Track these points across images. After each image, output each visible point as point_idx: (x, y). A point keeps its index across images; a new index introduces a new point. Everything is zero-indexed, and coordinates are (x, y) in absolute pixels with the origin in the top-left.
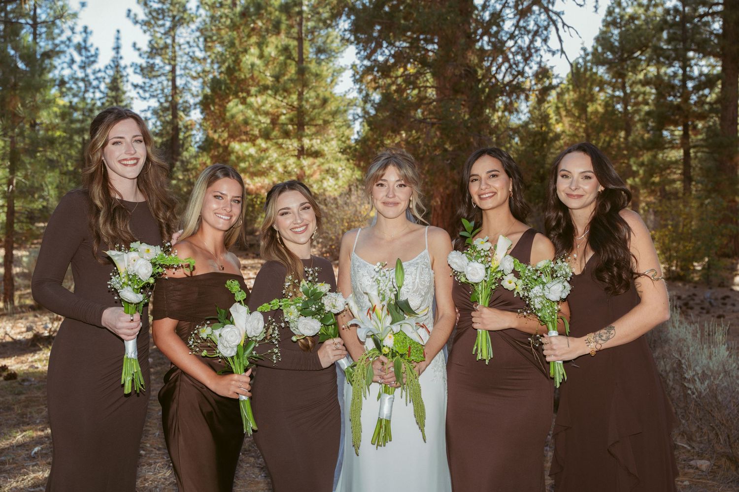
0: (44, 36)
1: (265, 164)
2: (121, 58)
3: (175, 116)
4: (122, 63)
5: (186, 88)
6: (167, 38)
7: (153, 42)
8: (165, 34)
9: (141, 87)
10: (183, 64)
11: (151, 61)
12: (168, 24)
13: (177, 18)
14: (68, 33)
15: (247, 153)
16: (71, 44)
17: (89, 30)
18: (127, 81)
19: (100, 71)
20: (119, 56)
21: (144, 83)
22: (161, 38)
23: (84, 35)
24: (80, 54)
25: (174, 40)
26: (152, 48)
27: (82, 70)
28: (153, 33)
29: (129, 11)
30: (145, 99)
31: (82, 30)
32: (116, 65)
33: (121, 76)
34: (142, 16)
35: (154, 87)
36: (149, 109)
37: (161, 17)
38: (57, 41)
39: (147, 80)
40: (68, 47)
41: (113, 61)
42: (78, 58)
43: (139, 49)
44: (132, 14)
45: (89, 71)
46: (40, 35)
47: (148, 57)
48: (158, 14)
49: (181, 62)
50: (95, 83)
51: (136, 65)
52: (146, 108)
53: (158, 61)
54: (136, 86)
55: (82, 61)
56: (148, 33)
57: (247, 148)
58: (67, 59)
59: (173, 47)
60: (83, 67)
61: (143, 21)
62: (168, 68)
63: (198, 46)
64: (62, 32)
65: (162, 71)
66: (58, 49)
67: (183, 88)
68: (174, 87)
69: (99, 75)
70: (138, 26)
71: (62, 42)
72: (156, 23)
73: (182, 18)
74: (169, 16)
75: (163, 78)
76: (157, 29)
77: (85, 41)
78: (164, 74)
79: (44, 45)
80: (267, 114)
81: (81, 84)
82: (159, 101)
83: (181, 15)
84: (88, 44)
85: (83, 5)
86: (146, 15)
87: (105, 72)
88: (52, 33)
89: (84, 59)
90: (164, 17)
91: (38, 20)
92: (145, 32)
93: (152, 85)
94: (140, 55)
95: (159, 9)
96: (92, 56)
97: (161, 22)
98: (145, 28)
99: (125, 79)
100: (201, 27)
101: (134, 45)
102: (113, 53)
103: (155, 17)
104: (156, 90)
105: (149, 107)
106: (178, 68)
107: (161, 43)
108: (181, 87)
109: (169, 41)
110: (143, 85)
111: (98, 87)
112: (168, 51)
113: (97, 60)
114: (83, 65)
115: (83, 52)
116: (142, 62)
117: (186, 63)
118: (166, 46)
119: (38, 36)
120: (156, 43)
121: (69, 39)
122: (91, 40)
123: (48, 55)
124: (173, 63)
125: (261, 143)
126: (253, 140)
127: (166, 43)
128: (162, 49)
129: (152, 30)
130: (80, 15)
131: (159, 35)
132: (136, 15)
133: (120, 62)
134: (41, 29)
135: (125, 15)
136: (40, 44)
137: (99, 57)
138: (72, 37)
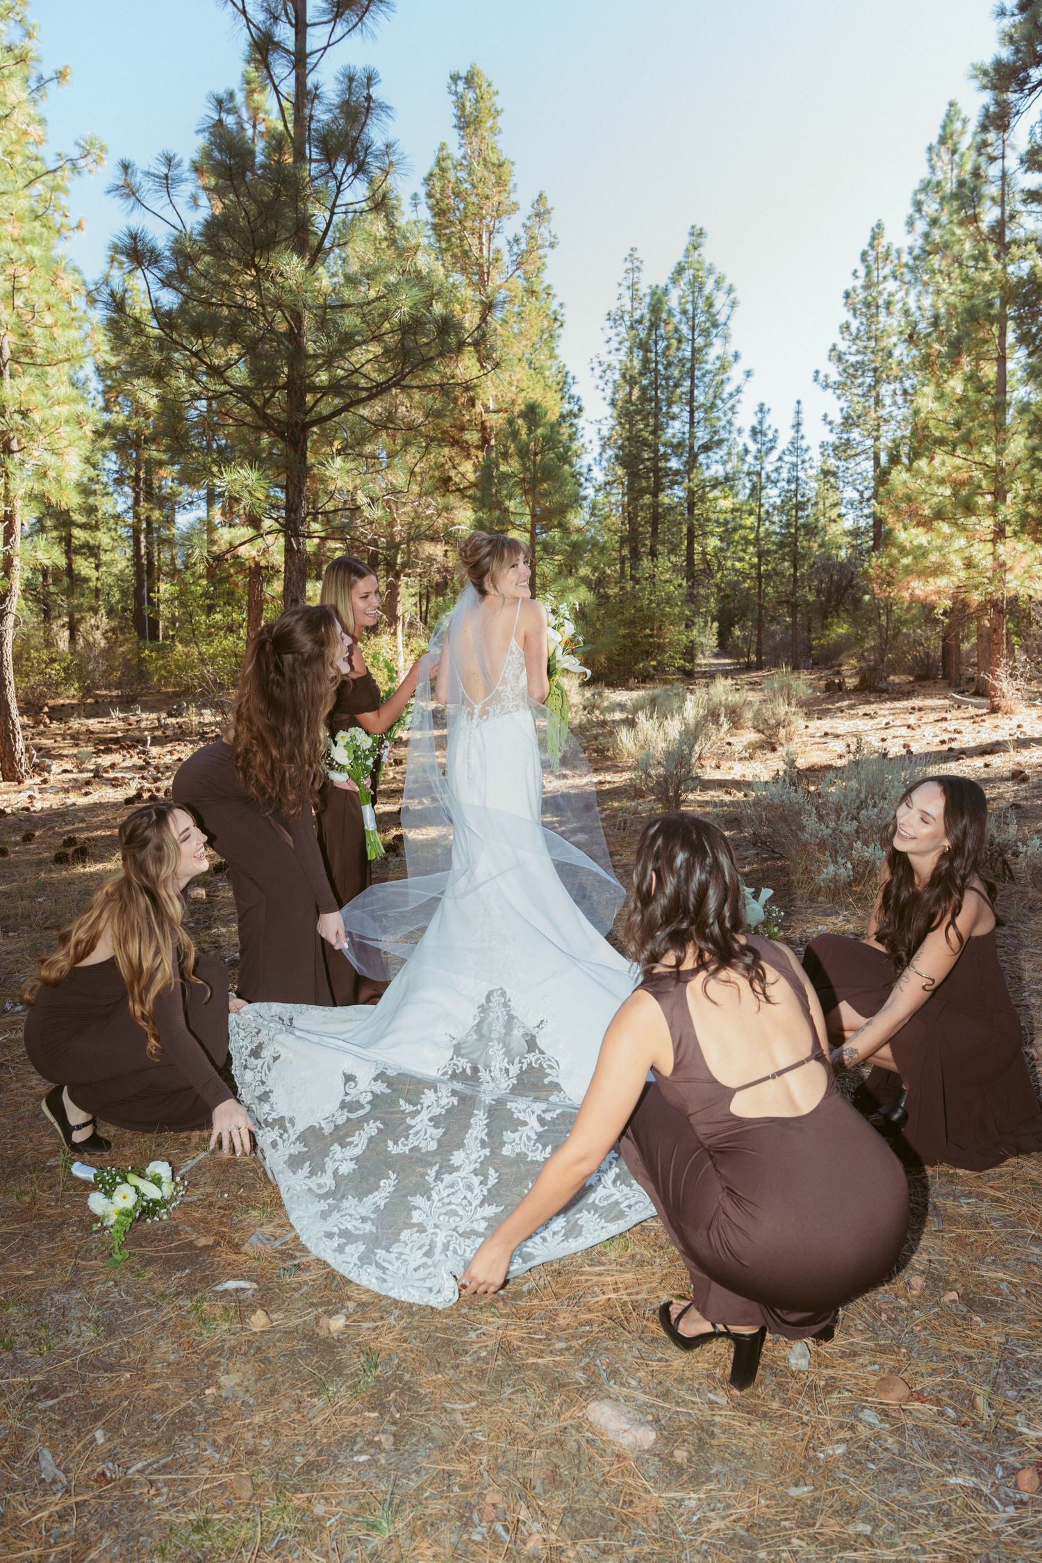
0: (702, 423)
1: (934, 557)
4: (804, 444)
6: (868, 400)
7: (848, 410)
8: (863, 395)
11: (845, 436)
12: (869, 381)
14: (729, 415)
15: (915, 543)
16: (733, 428)
17: (766, 408)
20: (800, 435)
22: (859, 403)
23: (760, 415)
24: (756, 441)
26: (846, 419)
27: (758, 462)
28: (849, 398)
29: (817, 372)
31: (757, 409)
32: (795, 448)
34: (835, 377)
37: (860, 373)
38: (717, 428)
39: (840, 464)
41: (793, 443)
42: (753, 448)
43: (831, 423)
44: (821, 377)
45: (765, 461)
46: (699, 422)
47: (842, 432)
48: (856, 370)
49: (886, 432)
51: (826, 443)
53: (855, 434)
55: (758, 450)
56: (843, 398)
57: (917, 536)
59: (875, 412)
60: (759, 458)
61: (836, 383)
62: (868, 443)
64: (723, 414)
65: (861, 448)
66: (716, 438)
67: (889, 467)
68: (876, 468)
69: (779, 464)
70: (830, 391)
71: (724, 427)
72: (853, 383)
73: (886, 369)
74: (870, 370)
75: (864, 456)
76: (855, 391)
77: (760, 423)
78: (863, 452)
79: (702, 436)
80: (941, 482)
83: (887, 364)
84: (765, 426)
85: (748, 374)
86: (841, 375)
87: (785, 460)
88: (711, 417)
89: (760, 446)
90: (863, 372)
91: (696, 404)
92: (839, 398)
93: (846, 470)
94: (831, 431)
95: (858, 362)
96: (770, 441)
97: (860, 381)
98: (838, 392)
101: (825, 416)
102: (792, 433)
103: (852, 372)
104: (851, 476)
107: (859, 408)
109: (871, 404)
112: (868, 419)
113: (776, 446)
114: (759, 454)
115: (759, 436)
116: (832, 438)
117: (894, 431)
118: (867, 411)
119: (695, 425)
120: (853, 409)
121: (730, 423)
122: (769, 420)
124: (874, 434)
125: (945, 528)
126: (926, 523)
127: (866, 407)
128: (859, 417)
129: (847, 394)
130: (744, 389)
131: (856, 399)
132: (826, 376)
133: (800, 442)
134: (698, 415)
135: (812, 378)
136: (699, 434)
137: (779, 441)
138: (734, 420)
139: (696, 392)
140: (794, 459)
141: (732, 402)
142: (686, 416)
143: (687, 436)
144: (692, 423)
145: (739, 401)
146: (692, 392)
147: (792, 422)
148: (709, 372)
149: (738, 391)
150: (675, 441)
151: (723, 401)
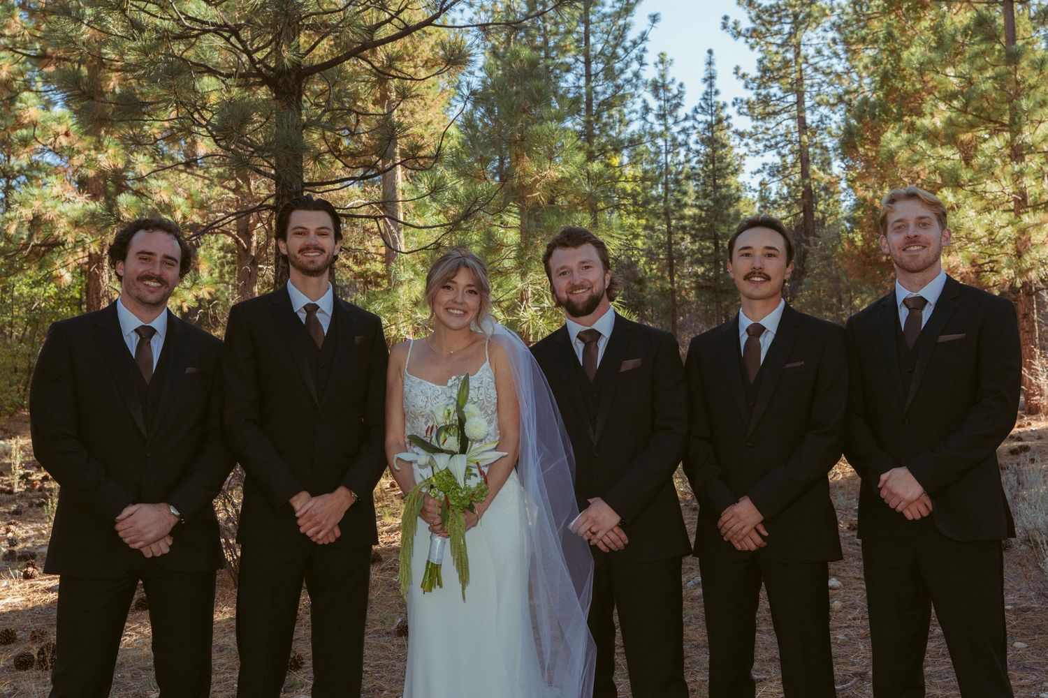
0: (601, 76)
2: (717, 93)
3: (805, 173)
4: (720, 99)
5: (821, 125)
6: (787, 51)
7: (765, 61)
8: (783, 44)
9: (751, 135)
10: (816, 89)
11: (763, 92)
12: (787, 28)
13: (801, 17)
14: (635, 66)
16: (640, 82)
17: (668, 58)
18: (728, 127)
19: (687, 118)
20: (713, 90)
21: (754, 128)
22: (777, 53)
23: (660, 66)
24: (657, 97)
25: (798, 54)
26: (764, 70)
27: (661, 122)
28: (765, 48)
29: (726, 18)
30: (757, 152)
31: (657, 59)
32: (709, 102)
33: (720, 121)
34: (746, 24)
35: (770, 132)
36: (764, 168)
37: (775, 19)
38: (620, 82)
39: (760, 123)
40: (636, 87)
41: (705, 99)
42: (654, 104)
43: (744, 76)
44: (730, 23)
45: (670, 120)
46: (596, 75)
47: (759, 88)
48: (771, 15)
49: (812, 86)
50: (681, 138)
51: (742, 101)
52: (760, 167)
53: (775, 90)
54: (741, 135)
55: (660, 106)
56: (757, 48)
58: (638, 105)
59: (796, 62)
60: (662, 117)
61: (748, 30)
62: (792, 98)
63: (836, 55)
64: (627, 65)
65: (781, 105)
66: (621, 92)
67: (818, 126)
68: (803, 127)
69: (688, 124)
70: (742, 39)
71: (628, 81)
72: (768, 30)
73: (809, 15)
74: (787, 16)
75: (785, 116)
76: (770, 39)
77: (662, 76)
78: (785, 110)
79: (603, 89)
81: (660, 142)
82: (779, 153)
83: (808, 10)
84: (668, 79)
85: (654, 18)
86: (753, 21)
87: (695, 119)
88: (612, 69)
89: (662, 102)
90: (780, 18)
91: (592, 53)
92: (752, 48)
93: (768, 129)
94: (746, 87)
95: (772, 6)
96: (675, 97)
97: (776, 28)
98: (751, 41)
99: (725, 124)
100: (838, 21)
101: (737, 69)
102: (703, 88)
103: (766, 18)
104: (775, 137)
105: (764, 164)
106: (807, 96)
107: (779, 58)
108: (814, 125)
109: (790, 56)
110: (753, 131)
111: (686, 144)
112: (789, 71)
113: (683, 103)
114: (662, 113)
115: (661, 91)
116: (750, 95)
117: (820, 85)
118: (786, 63)
119: (593, 78)
120: (772, 62)
121: (636, 75)
122: (671, 73)
123: (608, 104)
124: (798, 89)
127: (784, 58)
128: (779, 69)
129: (762, 43)
130: (650, 36)
131: (774, 48)
132: (736, 23)
133: (715, 99)
134: (597, 67)
135: (720, 25)
136: (599, 89)
137: (685, 97)
138: (641, 72)
139: (592, 40)
140: (709, 118)
141: (636, 51)
142: (580, 68)
143: (584, 91)
144: (588, 76)
145: (644, 50)
146: (587, 39)
147: (704, 74)
148: (605, 16)
149: (643, 37)
150: (571, 95)
151: (626, 50)
